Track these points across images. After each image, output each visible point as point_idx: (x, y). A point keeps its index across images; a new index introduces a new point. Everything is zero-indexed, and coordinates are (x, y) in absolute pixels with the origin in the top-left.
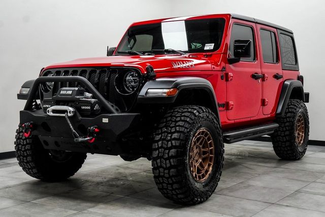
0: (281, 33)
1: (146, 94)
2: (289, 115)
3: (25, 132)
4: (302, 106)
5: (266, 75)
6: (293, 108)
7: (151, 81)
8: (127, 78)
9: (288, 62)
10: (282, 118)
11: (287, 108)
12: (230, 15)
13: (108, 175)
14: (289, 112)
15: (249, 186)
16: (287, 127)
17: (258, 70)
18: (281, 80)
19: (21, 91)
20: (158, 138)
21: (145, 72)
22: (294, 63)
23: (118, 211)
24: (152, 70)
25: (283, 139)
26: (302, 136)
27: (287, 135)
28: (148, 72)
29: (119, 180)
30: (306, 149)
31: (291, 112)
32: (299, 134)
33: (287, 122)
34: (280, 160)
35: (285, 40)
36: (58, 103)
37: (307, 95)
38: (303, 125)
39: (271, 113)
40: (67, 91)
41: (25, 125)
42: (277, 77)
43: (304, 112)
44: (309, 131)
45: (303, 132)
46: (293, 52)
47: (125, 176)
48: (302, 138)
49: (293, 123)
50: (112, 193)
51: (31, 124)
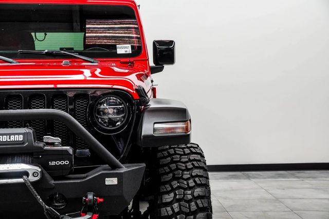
1: (154, 132)
20: (169, 198)
28: (140, 96)
40: (9, 136)
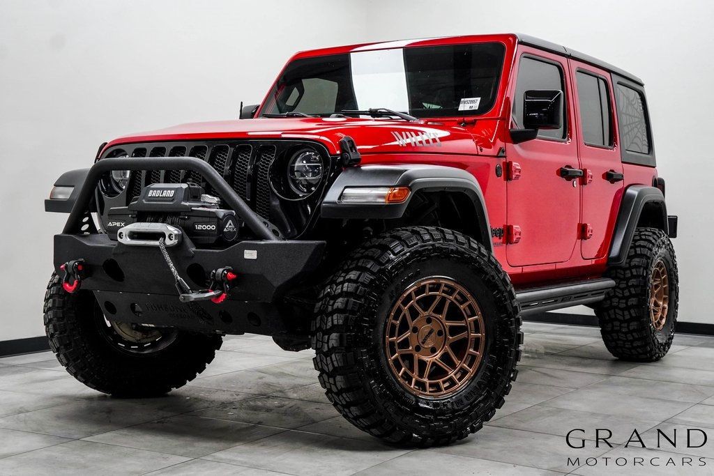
0: (619, 83)
1: (340, 198)
2: (636, 261)
3: (67, 281)
4: (664, 243)
5: (589, 172)
6: (644, 247)
7: (350, 171)
8: (296, 164)
9: (634, 148)
10: (621, 268)
11: (631, 248)
12: (514, 37)
13: (243, 388)
14: (636, 255)
15: (559, 411)
16: (632, 289)
17: (572, 160)
18: (619, 185)
19: (52, 194)
21: (338, 152)
22: (646, 150)
23: (281, 457)
24: (353, 147)
25: (624, 316)
26: (664, 308)
27: (633, 306)
28: (343, 151)
29: (268, 397)
30: (671, 338)
31: (641, 256)
32: (656, 305)
33: (633, 276)
34: (616, 360)
35: (628, 98)
36: (142, 216)
37: (674, 221)
38: (665, 284)
39: (597, 257)
40: (162, 191)
41: (66, 267)
42: (610, 177)
43: (668, 257)
44: (677, 298)
45: (665, 299)
46: (644, 125)
47: (281, 391)
48: (663, 312)
49: (645, 278)
50: (260, 423)
51: (80, 263)
